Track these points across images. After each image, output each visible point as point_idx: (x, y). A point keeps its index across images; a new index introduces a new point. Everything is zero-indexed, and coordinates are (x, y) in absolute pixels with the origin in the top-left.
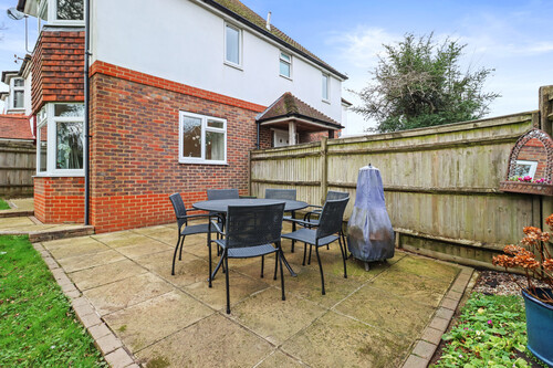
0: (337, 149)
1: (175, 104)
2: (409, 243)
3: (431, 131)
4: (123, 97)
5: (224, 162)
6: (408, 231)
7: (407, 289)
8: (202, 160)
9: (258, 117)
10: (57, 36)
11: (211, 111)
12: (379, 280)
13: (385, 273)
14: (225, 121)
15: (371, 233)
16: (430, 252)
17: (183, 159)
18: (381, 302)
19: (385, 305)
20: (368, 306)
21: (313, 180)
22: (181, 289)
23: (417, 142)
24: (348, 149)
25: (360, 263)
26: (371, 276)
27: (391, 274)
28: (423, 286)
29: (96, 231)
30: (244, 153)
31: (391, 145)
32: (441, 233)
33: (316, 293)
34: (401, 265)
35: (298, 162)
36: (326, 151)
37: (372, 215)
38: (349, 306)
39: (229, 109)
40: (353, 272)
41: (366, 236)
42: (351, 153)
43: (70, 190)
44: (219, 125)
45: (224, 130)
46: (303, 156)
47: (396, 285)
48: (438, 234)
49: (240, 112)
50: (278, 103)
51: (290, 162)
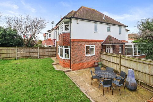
0: (124, 57)
1: (85, 44)
2: (143, 85)
3: (149, 60)
4: (76, 45)
5: (94, 55)
6: (142, 82)
7: (138, 98)
8: (90, 55)
9: (102, 43)
10: (65, 34)
11: (92, 44)
12: (132, 94)
13: (134, 92)
14: (94, 45)
15: (131, 83)
16: (148, 88)
17: (86, 55)
18: (132, 99)
19: (133, 100)
20: (129, 100)
21: (117, 63)
22: (94, 89)
23: (145, 62)
24: (126, 58)
25: (129, 89)
26: (131, 93)
27: (136, 93)
28: (143, 98)
29: (72, 70)
30: (99, 52)
31: (138, 60)
32: (151, 84)
33: (119, 95)
34: (139, 91)
35: (113, 58)
36: (121, 57)
37: (131, 80)
38: (125, 99)
39: (95, 42)
40: (127, 91)
41: (130, 84)
42: (127, 60)
43: (67, 62)
44: (93, 46)
45: (94, 47)
46: (115, 56)
47: (136, 96)
48: (150, 85)
49: (98, 42)
50: (107, 39)
51: (111, 57)
